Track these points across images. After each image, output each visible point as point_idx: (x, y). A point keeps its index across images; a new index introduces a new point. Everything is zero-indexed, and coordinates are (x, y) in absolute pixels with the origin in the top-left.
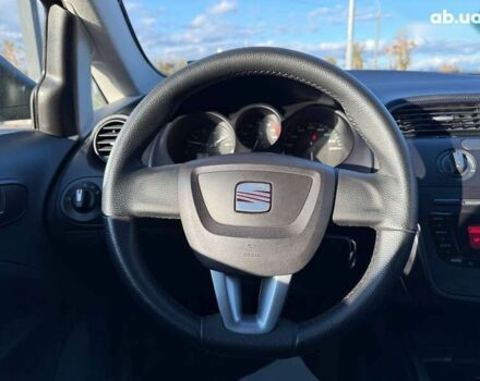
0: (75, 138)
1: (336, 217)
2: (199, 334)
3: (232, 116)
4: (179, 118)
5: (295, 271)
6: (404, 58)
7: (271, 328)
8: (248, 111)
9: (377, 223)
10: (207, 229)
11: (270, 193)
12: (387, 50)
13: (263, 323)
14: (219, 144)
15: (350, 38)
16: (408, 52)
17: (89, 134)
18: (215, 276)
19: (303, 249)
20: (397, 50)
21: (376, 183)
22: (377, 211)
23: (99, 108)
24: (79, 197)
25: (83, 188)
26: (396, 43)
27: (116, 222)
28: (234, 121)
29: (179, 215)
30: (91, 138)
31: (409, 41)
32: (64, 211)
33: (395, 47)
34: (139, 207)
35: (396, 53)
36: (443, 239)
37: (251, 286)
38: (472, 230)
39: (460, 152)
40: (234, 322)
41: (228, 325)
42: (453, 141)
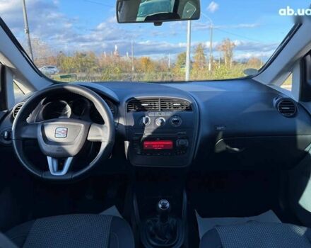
0: (6, 111)
4: (49, 103)
6: (228, 53)
9: (101, 140)
10: (46, 143)
11: (67, 131)
12: (219, 48)
13: (64, 172)
16: (231, 50)
18: (49, 159)
20: (224, 48)
21: (101, 128)
22: (100, 136)
24: (6, 134)
25: (8, 132)
26: (224, 44)
30: (12, 111)
31: (231, 43)
33: (223, 46)
35: (224, 50)
38: (145, 143)
39: (147, 117)
40: (54, 172)
41: (52, 173)
42: (146, 113)
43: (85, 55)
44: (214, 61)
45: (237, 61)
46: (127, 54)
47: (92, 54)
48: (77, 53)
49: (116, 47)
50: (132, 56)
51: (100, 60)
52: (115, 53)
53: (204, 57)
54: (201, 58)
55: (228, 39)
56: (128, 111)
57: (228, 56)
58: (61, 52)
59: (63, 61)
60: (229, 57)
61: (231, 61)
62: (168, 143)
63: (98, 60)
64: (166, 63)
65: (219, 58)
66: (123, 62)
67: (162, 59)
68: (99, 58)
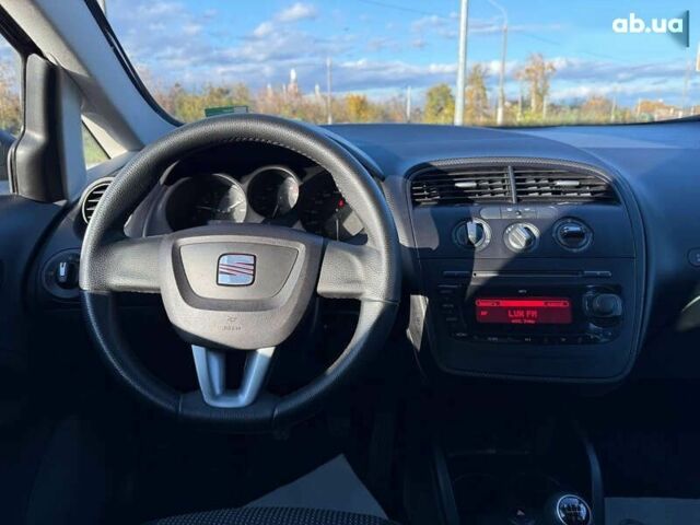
0: (61, 203)
1: (320, 289)
2: (177, 410)
3: (244, 178)
4: (182, 180)
5: (277, 342)
6: (539, 85)
7: (250, 401)
8: (262, 173)
9: (360, 294)
10: (187, 303)
11: (254, 265)
12: (518, 75)
13: (244, 398)
14: (233, 210)
15: (461, 60)
16: (546, 78)
17: (78, 200)
18: (198, 353)
19: (285, 321)
20: (531, 75)
21: (360, 254)
22: (358, 282)
23: (93, 166)
24: (62, 271)
25: (68, 262)
26: (529, 65)
27: (93, 296)
28: (247, 184)
29: (159, 290)
30: (79, 204)
31: (547, 64)
32: (46, 286)
33: (528, 71)
34: (117, 281)
35: (529, 79)
36: (450, 312)
37: (235, 361)
38: (481, 303)
39: (476, 221)
40: (214, 396)
41: (208, 399)
42: (472, 209)
43: (227, 92)
44: (507, 104)
45: (557, 103)
46: (317, 87)
47: (243, 91)
48: (211, 88)
49: (293, 75)
50: (327, 94)
51: (260, 103)
52: (291, 86)
53: (485, 95)
54: (478, 98)
55: (541, 56)
56: (415, 204)
57: (537, 92)
58: (177, 85)
59: (181, 105)
60: (541, 95)
61: (545, 103)
62: (552, 304)
63: (254, 102)
64: (401, 107)
65: (518, 97)
66: (307, 106)
67: (394, 99)
68: (257, 98)
